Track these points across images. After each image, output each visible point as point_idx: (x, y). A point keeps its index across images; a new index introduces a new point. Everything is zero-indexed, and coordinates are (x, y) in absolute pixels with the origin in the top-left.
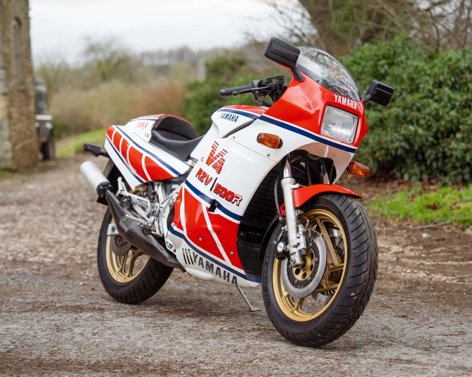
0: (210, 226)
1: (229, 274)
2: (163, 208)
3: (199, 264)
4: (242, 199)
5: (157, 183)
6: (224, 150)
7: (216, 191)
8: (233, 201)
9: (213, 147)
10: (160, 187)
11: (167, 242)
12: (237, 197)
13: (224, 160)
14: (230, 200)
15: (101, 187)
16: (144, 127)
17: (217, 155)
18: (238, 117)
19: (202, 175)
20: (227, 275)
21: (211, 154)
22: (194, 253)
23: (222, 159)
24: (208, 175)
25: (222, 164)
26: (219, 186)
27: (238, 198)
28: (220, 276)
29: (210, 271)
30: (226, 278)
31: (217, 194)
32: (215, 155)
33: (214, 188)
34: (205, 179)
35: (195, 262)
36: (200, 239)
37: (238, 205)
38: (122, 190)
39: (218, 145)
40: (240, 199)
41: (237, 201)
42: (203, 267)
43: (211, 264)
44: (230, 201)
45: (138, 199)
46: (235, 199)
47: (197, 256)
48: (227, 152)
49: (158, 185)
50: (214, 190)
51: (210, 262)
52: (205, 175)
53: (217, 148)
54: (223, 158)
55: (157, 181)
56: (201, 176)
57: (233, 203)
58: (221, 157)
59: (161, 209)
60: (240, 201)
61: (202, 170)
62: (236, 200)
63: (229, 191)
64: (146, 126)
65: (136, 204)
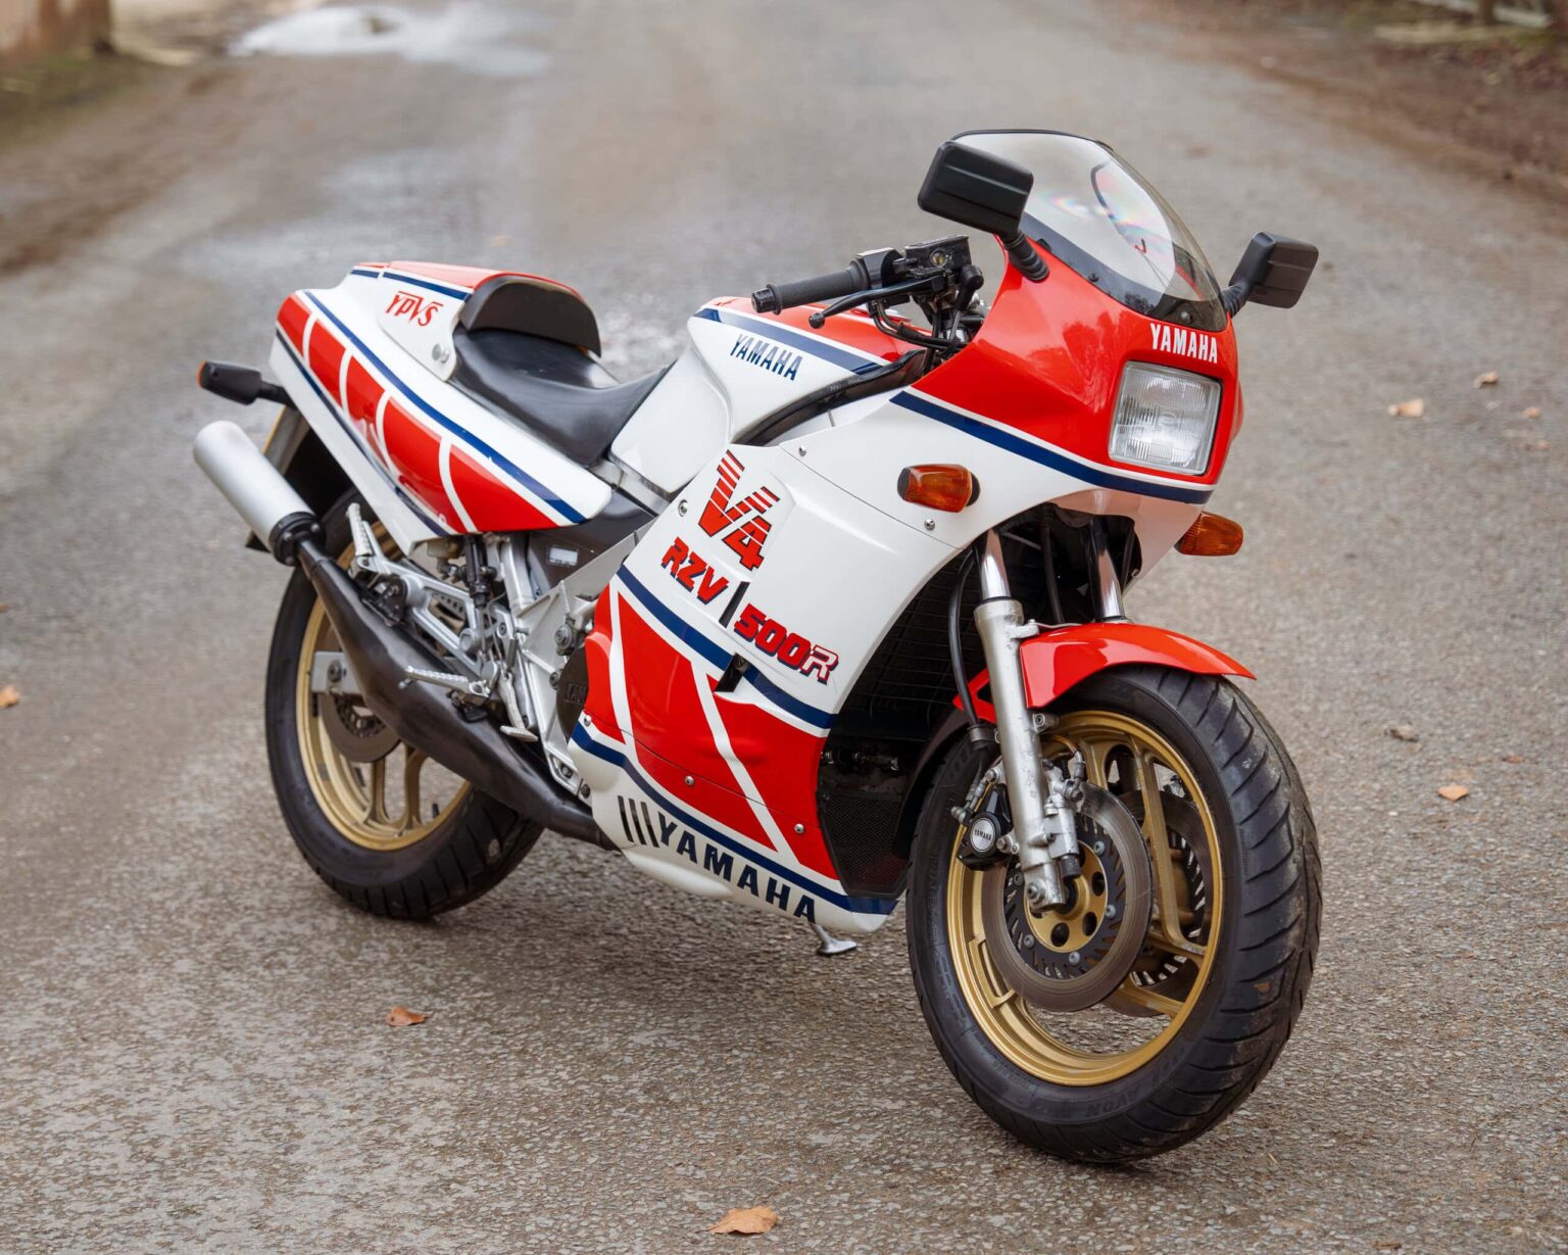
0: (722, 741)
1: (786, 890)
2: (526, 634)
3: (681, 850)
4: (836, 663)
5: (498, 538)
6: (764, 489)
7: (745, 629)
8: (806, 666)
9: (720, 469)
10: (509, 554)
11: (552, 756)
12: (817, 655)
13: (768, 526)
14: (795, 663)
15: (287, 535)
16: (422, 316)
17: (740, 504)
18: (799, 359)
19: (686, 564)
20: (778, 890)
21: (715, 495)
22: (662, 818)
23: (758, 519)
24: (711, 571)
25: (762, 538)
26: (752, 614)
27: (825, 658)
28: (755, 891)
29: (717, 872)
30: (776, 900)
31: (750, 640)
32: (732, 503)
33: (736, 617)
34: (698, 581)
35: (665, 840)
36: (690, 778)
37: (823, 681)
38: (367, 555)
39: (742, 468)
40: (831, 662)
41: (819, 667)
42: (693, 858)
43: (724, 855)
44: (795, 668)
45: (426, 588)
46: (811, 660)
47: (673, 826)
48: (777, 499)
49: (501, 546)
50: (737, 624)
51: (721, 849)
52: (698, 565)
53: (738, 477)
54: (764, 516)
55: (496, 533)
56: (681, 566)
57: (806, 673)
58: (754, 513)
59: (519, 635)
60: (831, 668)
61: (686, 548)
62: (815, 665)
63: (793, 635)
64: (429, 316)
65: (420, 605)
